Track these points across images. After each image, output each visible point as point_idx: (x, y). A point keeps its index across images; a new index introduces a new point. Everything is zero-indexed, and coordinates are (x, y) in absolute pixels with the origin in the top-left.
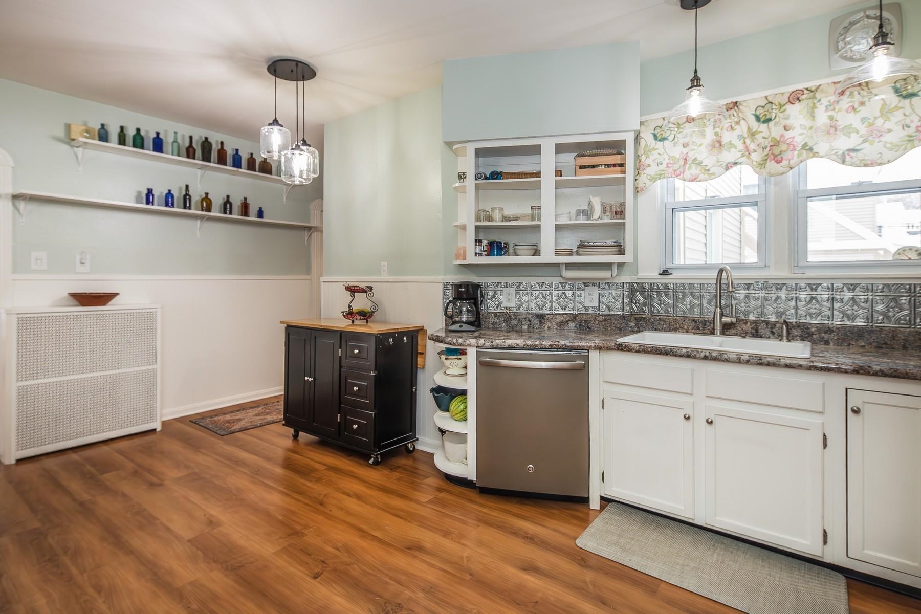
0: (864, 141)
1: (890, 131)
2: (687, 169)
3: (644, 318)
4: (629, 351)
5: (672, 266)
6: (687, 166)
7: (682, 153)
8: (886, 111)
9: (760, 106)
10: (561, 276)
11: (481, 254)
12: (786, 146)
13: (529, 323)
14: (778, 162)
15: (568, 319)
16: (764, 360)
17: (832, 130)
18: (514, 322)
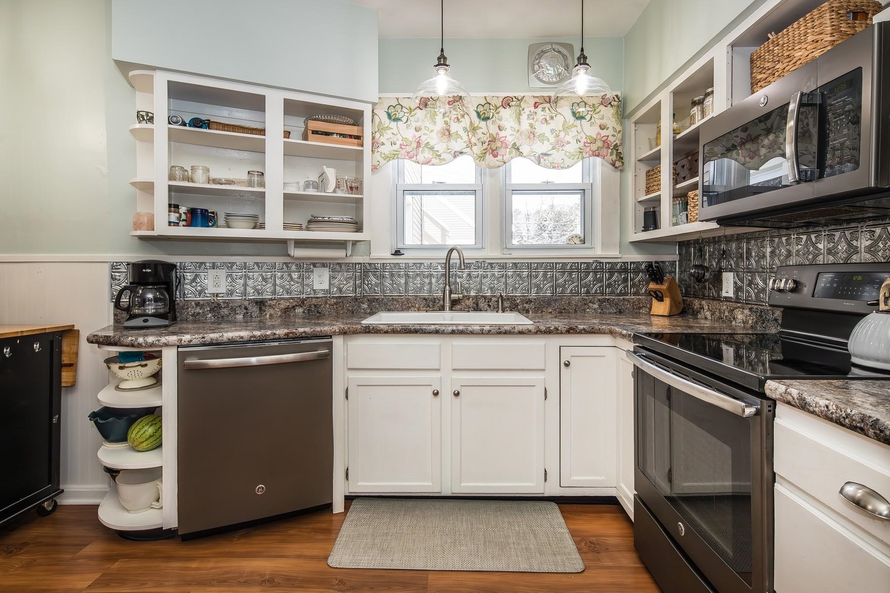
0: (553, 149)
1: (568, 143)
2: (420, 152)
3: (377, 299)
4: (377, 333)
5: (402, 246)
6: (421, 149)
7: (414, 136)
8: (566, 128)
9: (481, 105)
10: (289, 255)
11: (178, 223)
12: (500, 143)
13: (245, 311)
14: (495, 156)
15: (294, 304)
16: (503, 329)
17: (532, 136)
18: (225, 311)
